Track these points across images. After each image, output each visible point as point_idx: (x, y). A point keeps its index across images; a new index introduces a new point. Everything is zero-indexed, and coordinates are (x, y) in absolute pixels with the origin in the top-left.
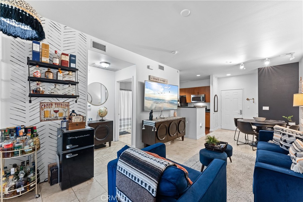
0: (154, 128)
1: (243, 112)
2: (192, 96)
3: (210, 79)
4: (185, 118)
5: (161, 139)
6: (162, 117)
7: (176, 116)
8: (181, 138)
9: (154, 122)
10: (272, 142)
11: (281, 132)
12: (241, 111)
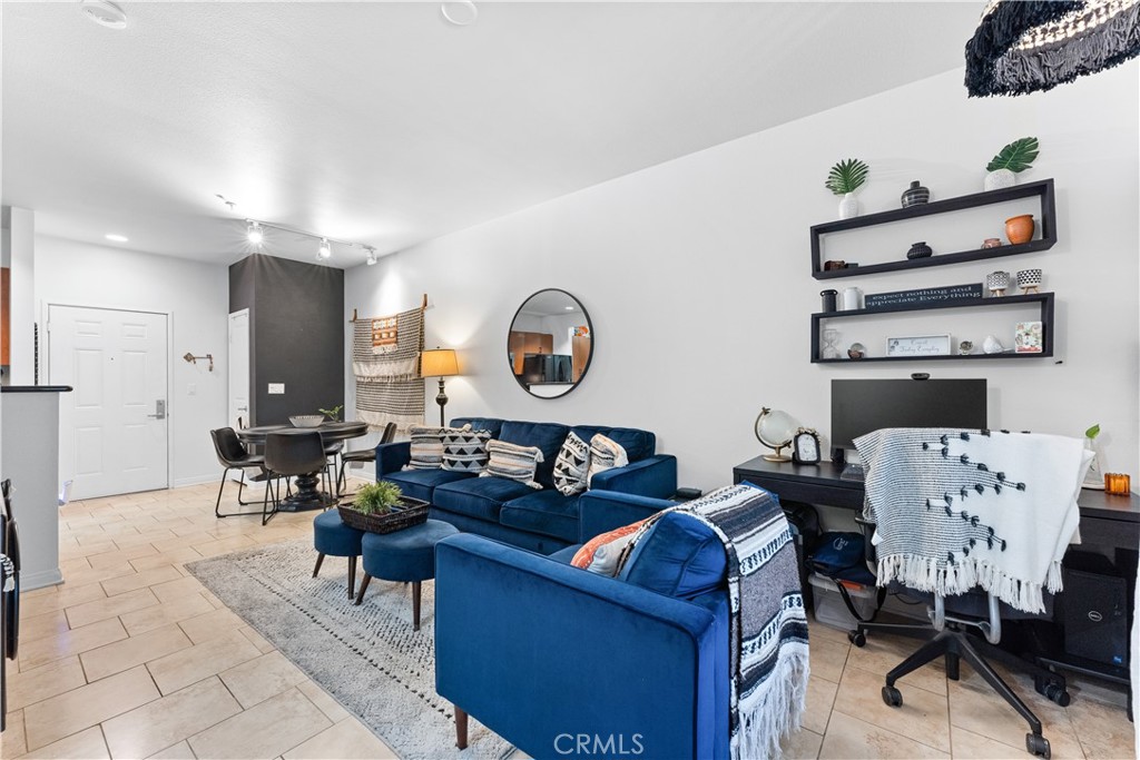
1: (170, 409)
10: (410, 467)
11: (441, 435)
12: (160, 404)
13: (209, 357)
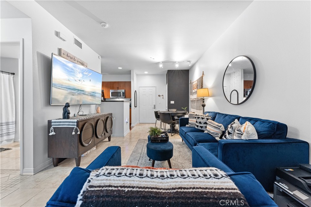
0: (76, 129)
1: (156, 107)
2: (111, 91)
3: (131, 74)
4: (111, 114)
5: (87, 145)
6: (81, 113)
7: (100, 112)
8: (107, 139)
9: (76, 121)
10: (188, 126)
11: (196, 116)
12: (154, 106)
13: (163, 95)
